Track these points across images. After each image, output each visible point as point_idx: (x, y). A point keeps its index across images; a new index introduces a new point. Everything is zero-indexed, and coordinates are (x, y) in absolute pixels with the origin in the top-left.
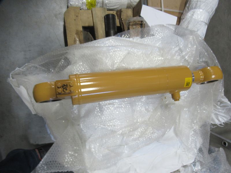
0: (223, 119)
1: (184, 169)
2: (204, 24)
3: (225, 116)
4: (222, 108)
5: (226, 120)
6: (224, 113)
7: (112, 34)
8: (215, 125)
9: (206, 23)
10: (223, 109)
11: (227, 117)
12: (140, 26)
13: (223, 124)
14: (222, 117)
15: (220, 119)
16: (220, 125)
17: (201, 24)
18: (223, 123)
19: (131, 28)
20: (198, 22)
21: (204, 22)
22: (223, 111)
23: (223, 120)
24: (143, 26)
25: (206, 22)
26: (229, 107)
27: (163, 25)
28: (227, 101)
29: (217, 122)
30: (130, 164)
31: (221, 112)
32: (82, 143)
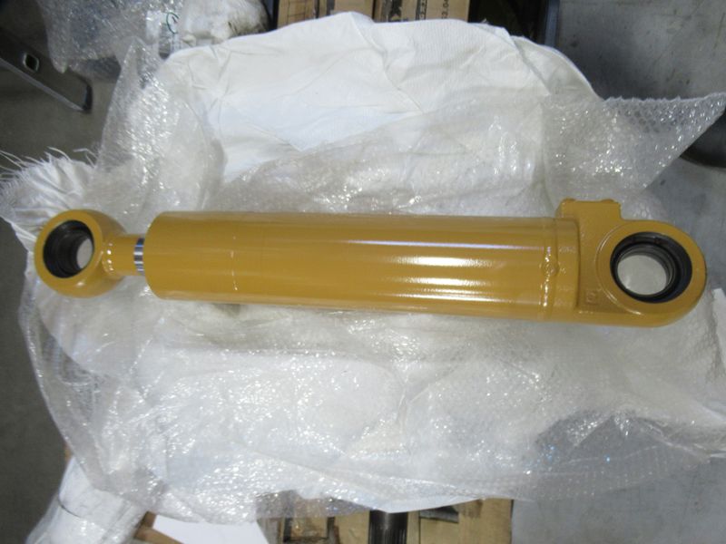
0: (45, 172)
1: (213, 32)
2: (71, 507)
3: (36, 184)
4: (42, 210)
5: (37, 170)
6: (37, 192)
7: (387, 519)
8: (76, 157)
9: (63, 507)
10: (39, 205)
11: (30, 179)
12: (292, 535)
13: (50, 156)
14: (49, 181)
15: (54, 173)
16: (58, 155)
17: (82, 505)
18: (47, 160)
19: (321, 530)
20: (90, 514)
21: (69, 512)
22: (40, 199)
23: (48, 171)
24: (282, 535)
25: (64, 512)
26: (17, 210)
27: (210, 521)
28: (19, 232)
29: (68, 165)
30: (399, 89)
31: (46, 196)
32: (543, 182)
